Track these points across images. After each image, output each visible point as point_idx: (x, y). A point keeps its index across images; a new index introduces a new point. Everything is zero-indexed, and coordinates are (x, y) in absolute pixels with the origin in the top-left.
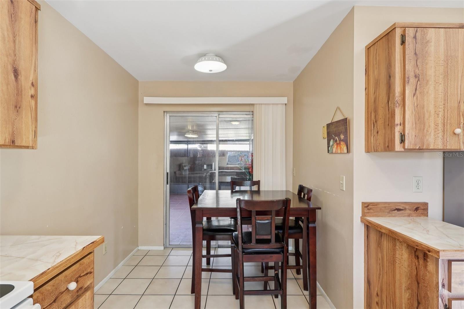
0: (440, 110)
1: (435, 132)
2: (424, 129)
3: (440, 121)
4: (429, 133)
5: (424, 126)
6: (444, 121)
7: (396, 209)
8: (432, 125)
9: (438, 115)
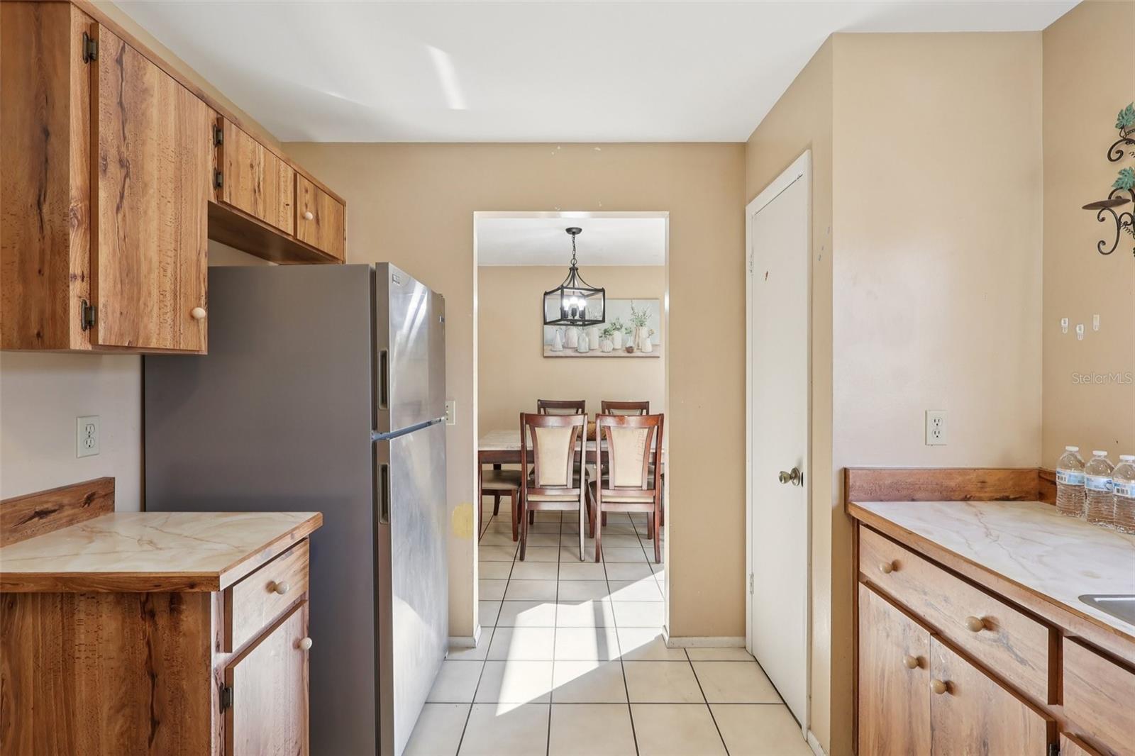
0: (169, 260)
1: (160, 309)
2: (139, 300)
3: (168, 286)
4: (149, 310)
5: (139, 293)
6: (175, 287)
7: (36, 512)
8: (155, 292)
9: (165, 270)
